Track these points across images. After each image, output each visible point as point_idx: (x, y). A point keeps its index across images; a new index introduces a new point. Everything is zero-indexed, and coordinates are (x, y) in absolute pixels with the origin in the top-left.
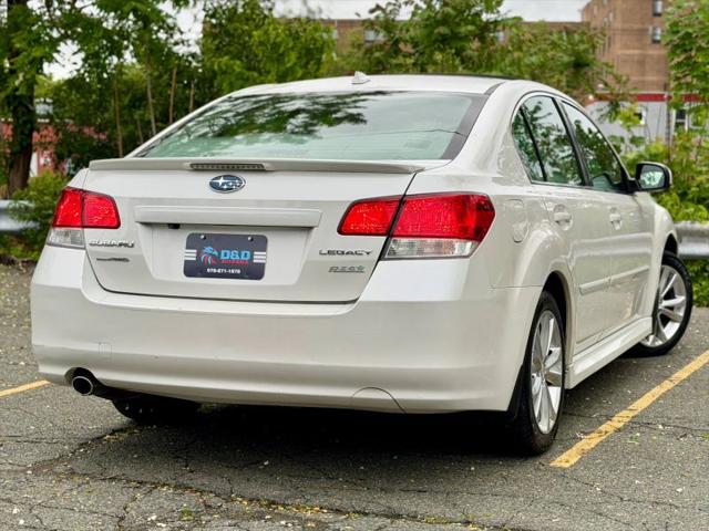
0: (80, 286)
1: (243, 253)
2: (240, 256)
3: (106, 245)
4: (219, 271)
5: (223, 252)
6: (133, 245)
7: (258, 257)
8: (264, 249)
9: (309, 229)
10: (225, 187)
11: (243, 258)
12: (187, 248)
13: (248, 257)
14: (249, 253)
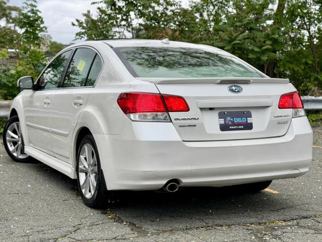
0: (181, 140)
3: (183, 119)
4: (235, 127)
5: (235, 119)
6: (198, 119)
7: (249, 120)
8: (251, 117)
9: (268, 107)
10: (237, 91)
11: (243, 121)
12: (219, 118)
13: (245, 121)
14: (245, 119)
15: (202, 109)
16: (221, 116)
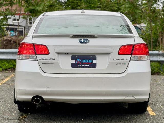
0: (40, 72)
1: (89, 60)
2: (88, 61)
3: (45, 59)
4: (82, 66)
5: (83, 60)
6: (55, 59)
7: (94, 62)
8: (96, 59)
9: (110, 53)
10: (84, 42)
11: (89, 62)
12: (71, 60)
13: (91, 62)
14: (91, 61)
15: (58, 53)
16: (73, 58)
